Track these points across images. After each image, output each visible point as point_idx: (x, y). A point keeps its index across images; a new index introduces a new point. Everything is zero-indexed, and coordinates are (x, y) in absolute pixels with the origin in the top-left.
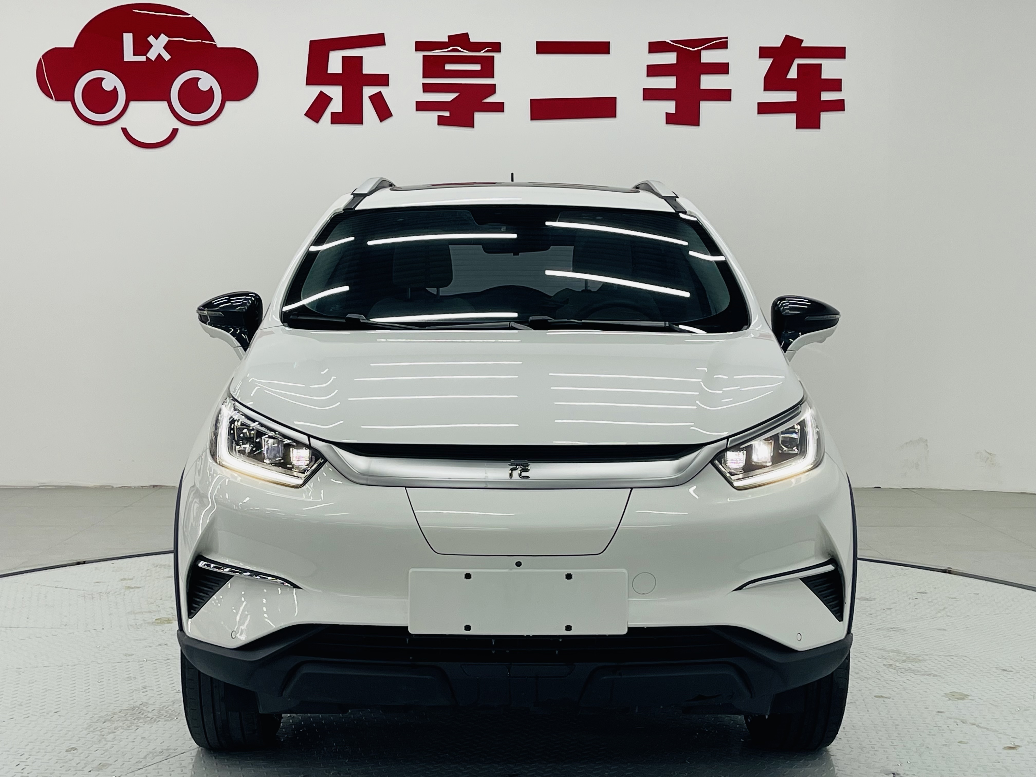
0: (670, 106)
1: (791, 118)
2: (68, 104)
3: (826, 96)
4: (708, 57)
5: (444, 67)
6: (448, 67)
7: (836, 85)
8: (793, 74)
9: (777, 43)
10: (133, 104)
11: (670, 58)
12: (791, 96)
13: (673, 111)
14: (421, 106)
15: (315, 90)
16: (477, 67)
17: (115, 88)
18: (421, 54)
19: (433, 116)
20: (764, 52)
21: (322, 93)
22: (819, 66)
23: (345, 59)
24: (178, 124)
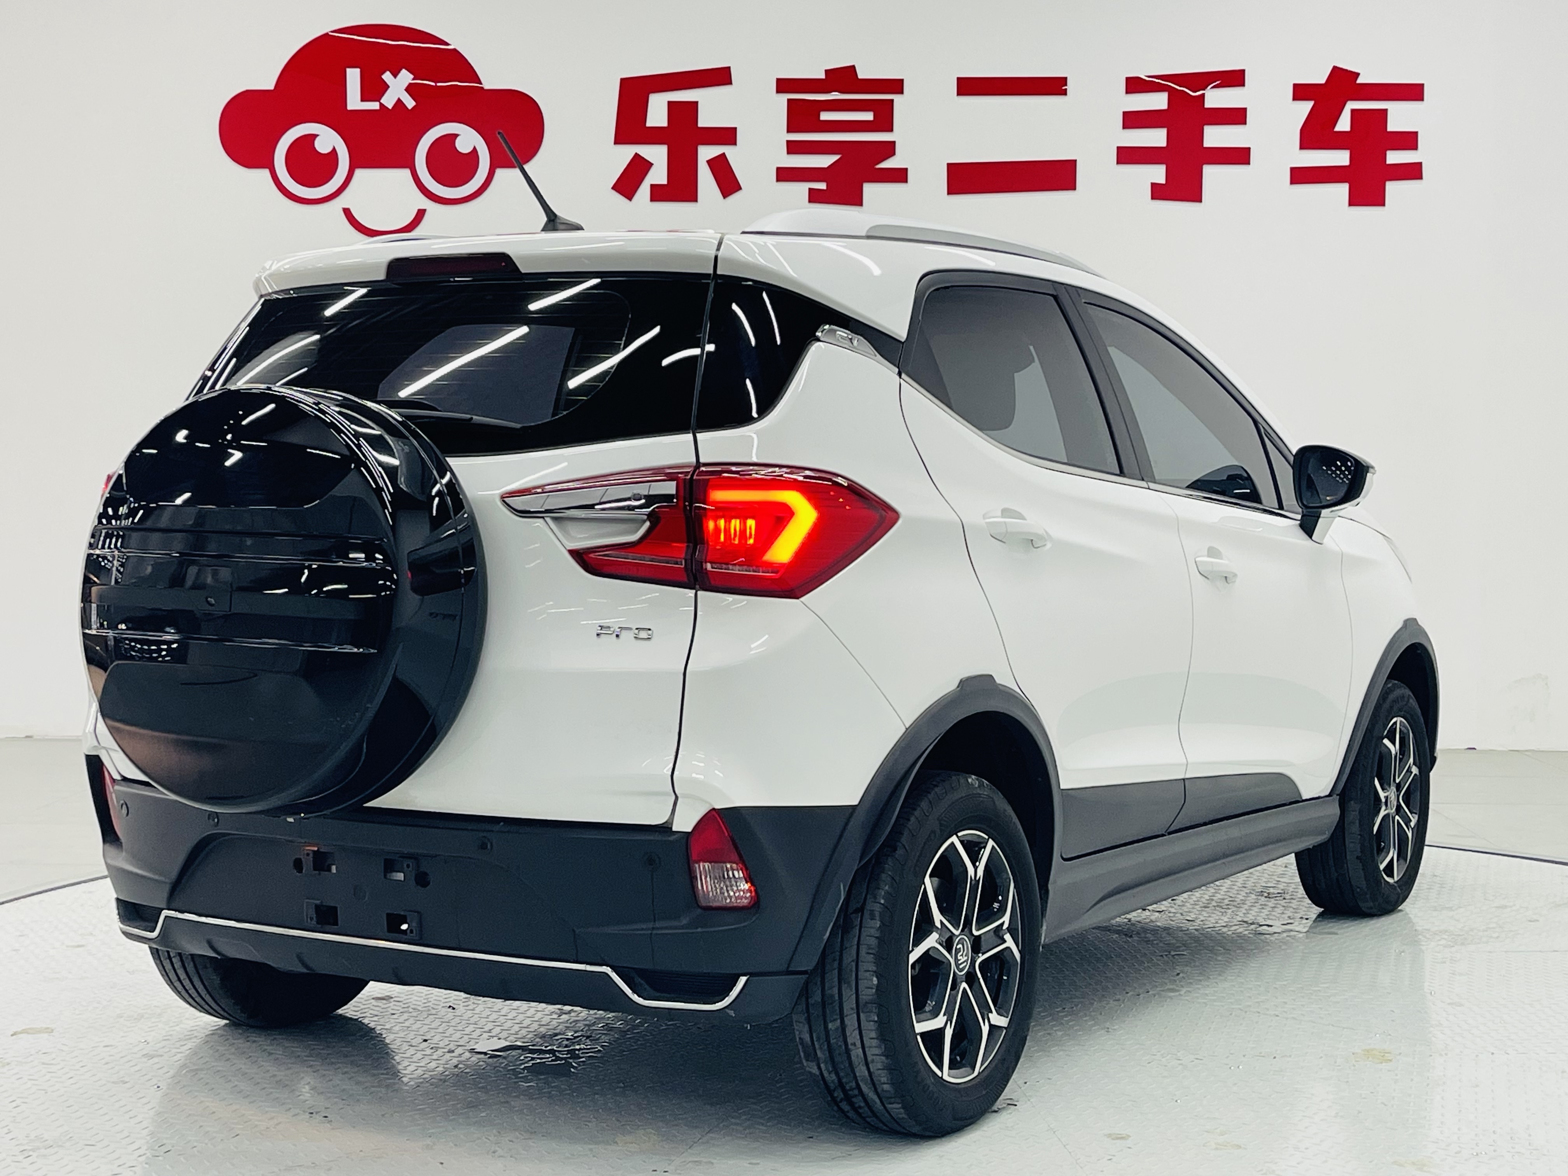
0: (1158, 173)
1: (1342, 190)
2: (265, 173)
3: (1394, 157)
4: (1215, 98)
5: (819, 116)
6: (825, 116)
7: (1409, 140)
8: (1344, 124)
9: (1321, 78)
10: (359, 173)
11: (1158, 101)
12: (1340, 158)
13: (1162, 180)
14: (784, 175)
15: (628, 152)
16: (868, 116)
17: (334, 151)
18: (785, 97)
19: (802, 189)
20: (1301, 92)
21: (637, 155)
22: (1385, 111)
23: (671, 104)
24: (424, 203)
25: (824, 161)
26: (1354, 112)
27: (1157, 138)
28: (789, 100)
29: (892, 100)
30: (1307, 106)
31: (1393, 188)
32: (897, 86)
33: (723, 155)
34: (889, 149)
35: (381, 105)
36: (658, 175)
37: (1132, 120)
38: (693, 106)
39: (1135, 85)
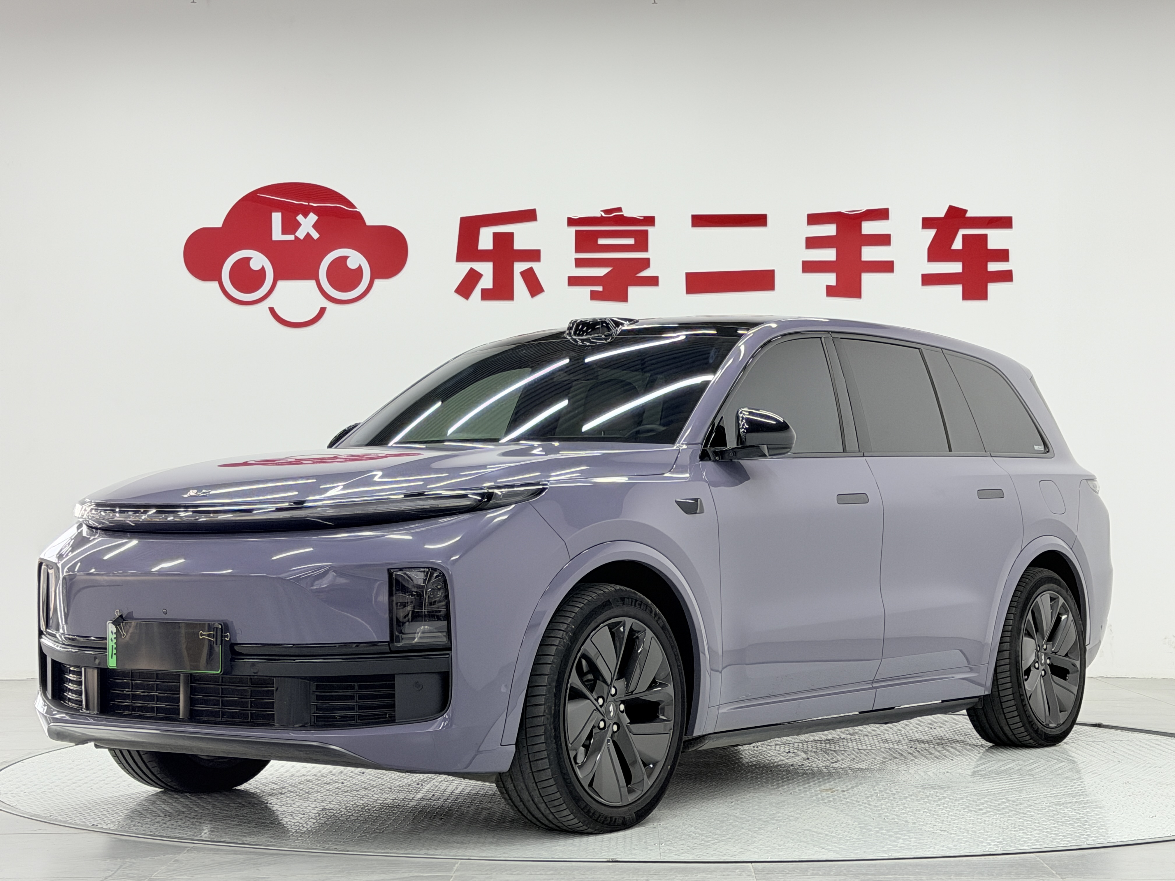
0: (831, 279)
1: (957, 289)
2: (215, 284)
3: (993, 267)
4: (869, 228)
5: (597, 242)
6: (601, 241)
7: (1003, 255)
8: (958, 244)
9: (941, 213)
10: (280, 284)
11: (830, 230)
12: (956, 267)
13: (834, 283)
14: (573, 281)
15: (465, 267)
16: (631, 241)
17: (263, 268)
18: (573, 229)
19: (586, 291)
20: (927, 223)
21: (472, 270)
22: (985, 236)
23: (495, 235)
24: (326, 303)
25: (601, 272)
26: (964, 237)
27: (829, 255)
28: (577, 231)
29: (647, 231)
30: (931, 233)
31: (993, 288)
32: (650, 221)
33: (531, 269)
34: (645, 263)
35: (296, 237)
36: (487, 282)
37: (812, 243)
38: (511, 235)
39: (814, 219)
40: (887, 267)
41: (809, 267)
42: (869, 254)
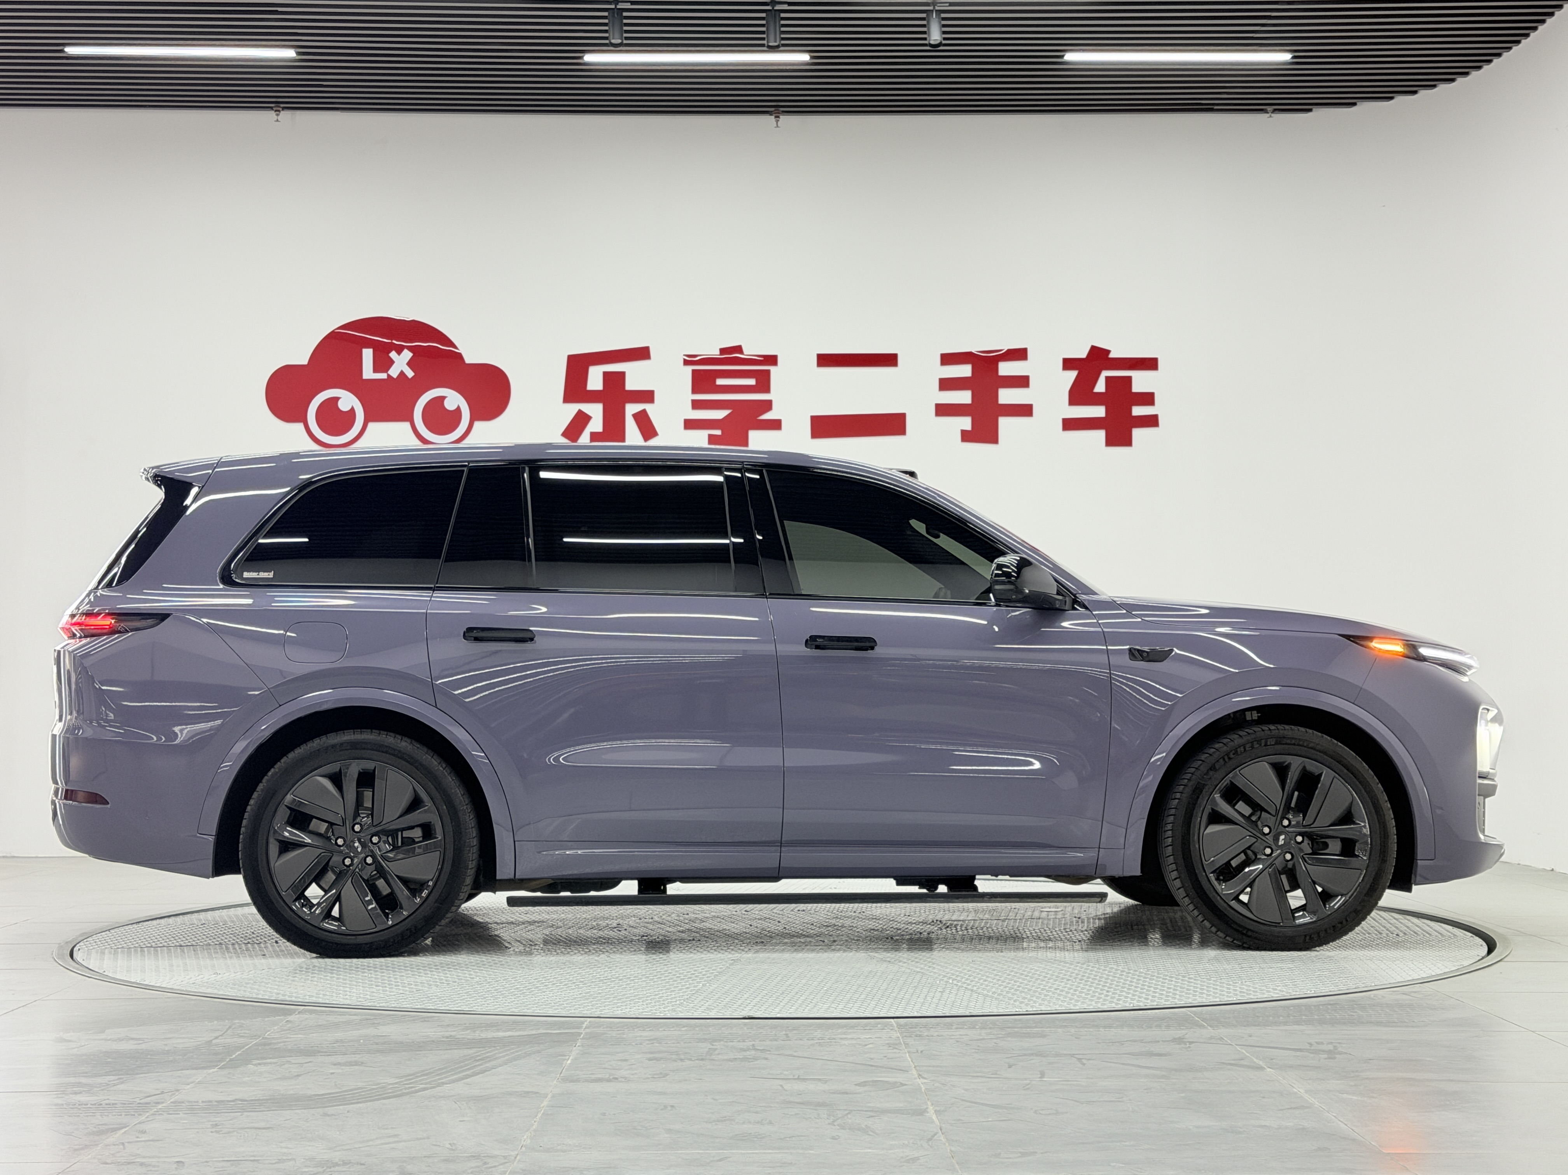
0: (966, 423)
1: (1100, 435)
2: (300, 426)
3: (1138, 411)
4: (1006, 369)
5: (715, 382)
6: (720, 382)
7: (1148, 399)
8: (1100, 387)
9: (1083, 354)
10: (371, 425)
11: (964, 371)
12: (1099, 411)
13: (968, 427)
14: (690, 424)
15: (573, 409)
16: (752, 382)
17: (352, 410)
18: (690, 369)
19: (703, 433)
20: (1068, 364)
21: (580, 412)
22: (1129, 379)
23: (606, 375)
25: (720, 414)
26: (1108, 379)
27: (964, 397)
28: (694, 371)
29: (770, 370)
30: (1072, 375)
31: (1138, 434)
32: (772, 360)
33: (644, 412)
34: (767, 406)
35: (389, 375)
36: (596, 425)
37: (946, 384)
38: (621, 375)
39: (948, 359)
40: (1025, 410)
41: (943, 410)
42: (1007, 396)
